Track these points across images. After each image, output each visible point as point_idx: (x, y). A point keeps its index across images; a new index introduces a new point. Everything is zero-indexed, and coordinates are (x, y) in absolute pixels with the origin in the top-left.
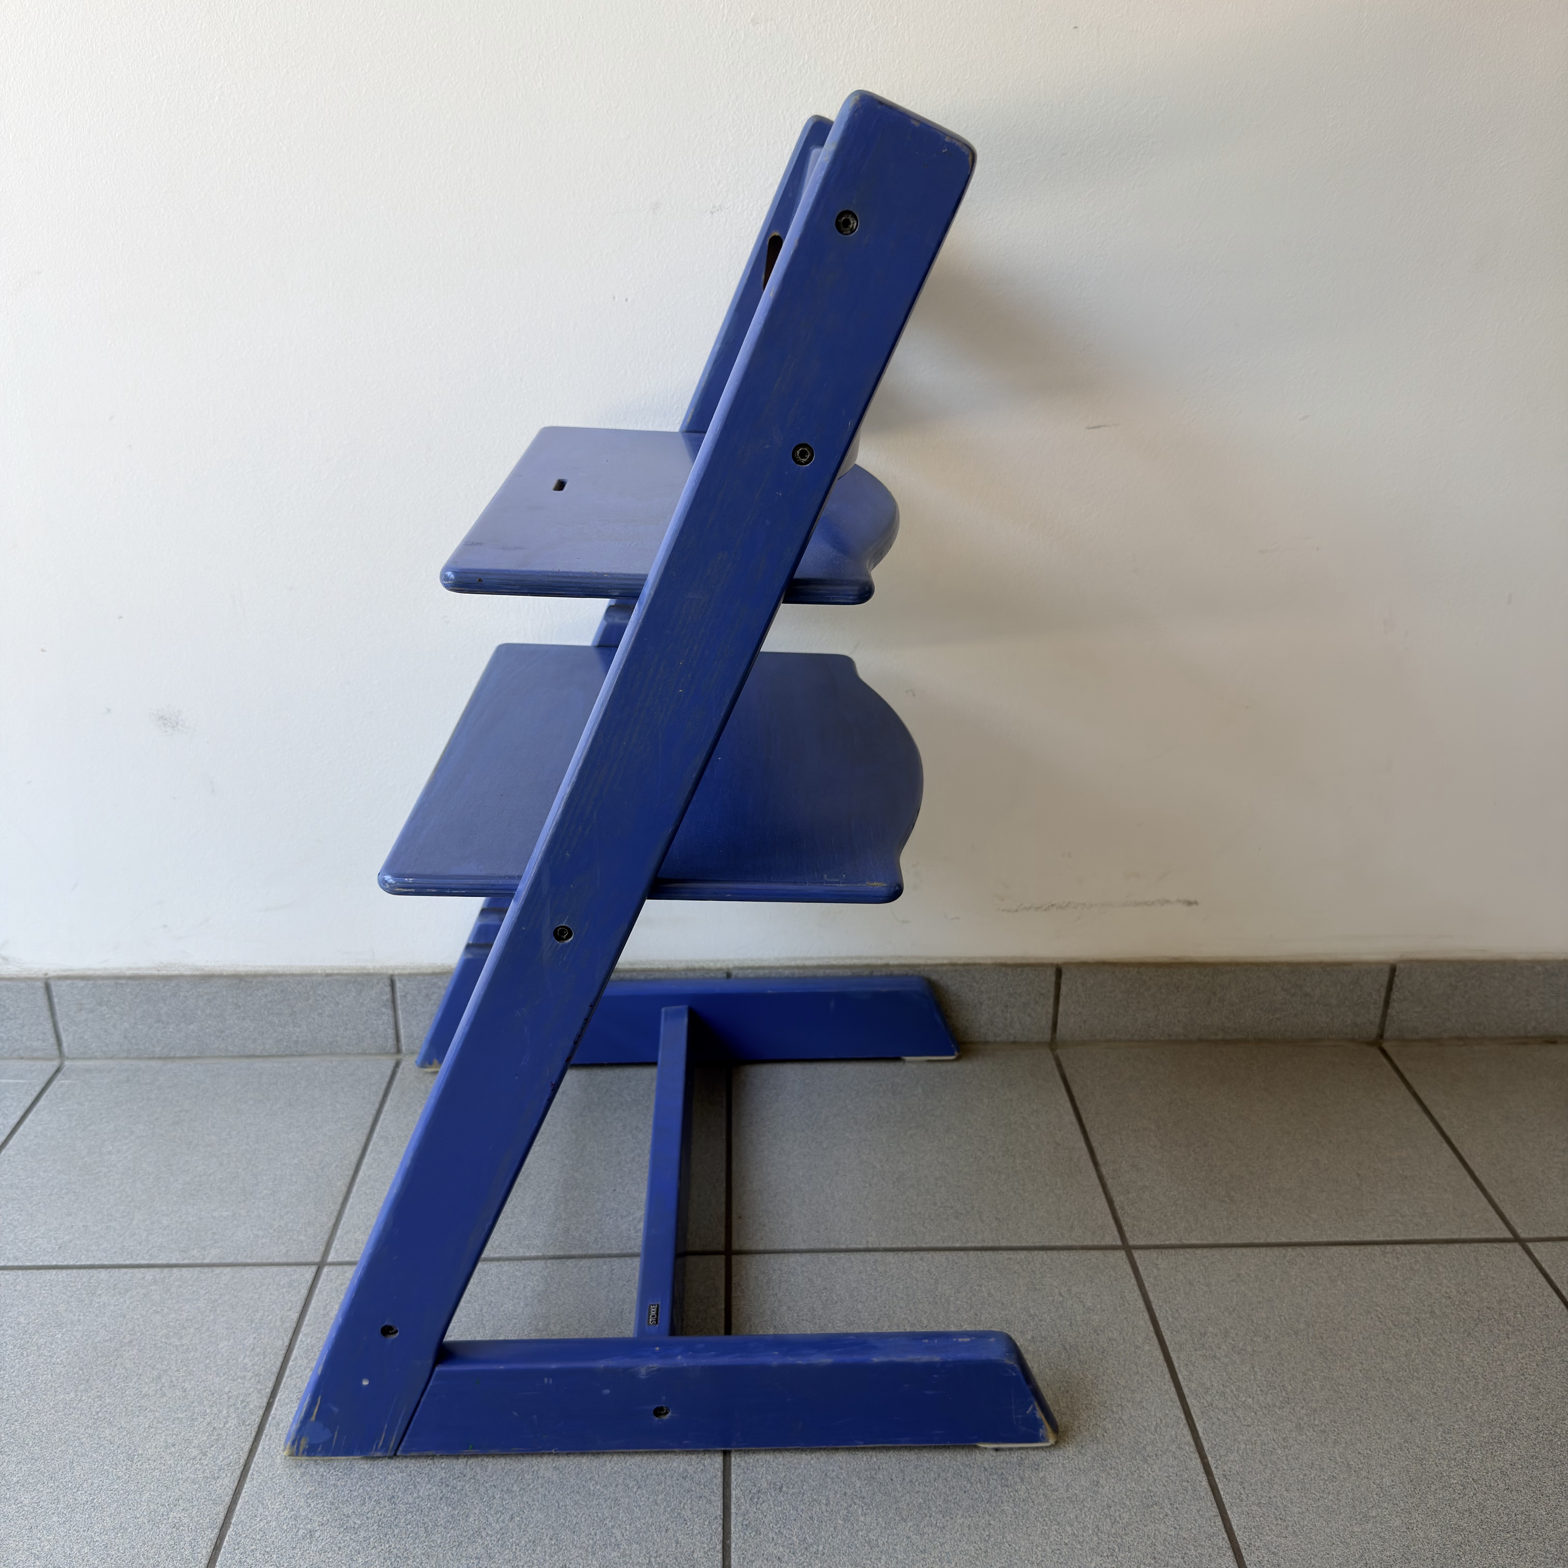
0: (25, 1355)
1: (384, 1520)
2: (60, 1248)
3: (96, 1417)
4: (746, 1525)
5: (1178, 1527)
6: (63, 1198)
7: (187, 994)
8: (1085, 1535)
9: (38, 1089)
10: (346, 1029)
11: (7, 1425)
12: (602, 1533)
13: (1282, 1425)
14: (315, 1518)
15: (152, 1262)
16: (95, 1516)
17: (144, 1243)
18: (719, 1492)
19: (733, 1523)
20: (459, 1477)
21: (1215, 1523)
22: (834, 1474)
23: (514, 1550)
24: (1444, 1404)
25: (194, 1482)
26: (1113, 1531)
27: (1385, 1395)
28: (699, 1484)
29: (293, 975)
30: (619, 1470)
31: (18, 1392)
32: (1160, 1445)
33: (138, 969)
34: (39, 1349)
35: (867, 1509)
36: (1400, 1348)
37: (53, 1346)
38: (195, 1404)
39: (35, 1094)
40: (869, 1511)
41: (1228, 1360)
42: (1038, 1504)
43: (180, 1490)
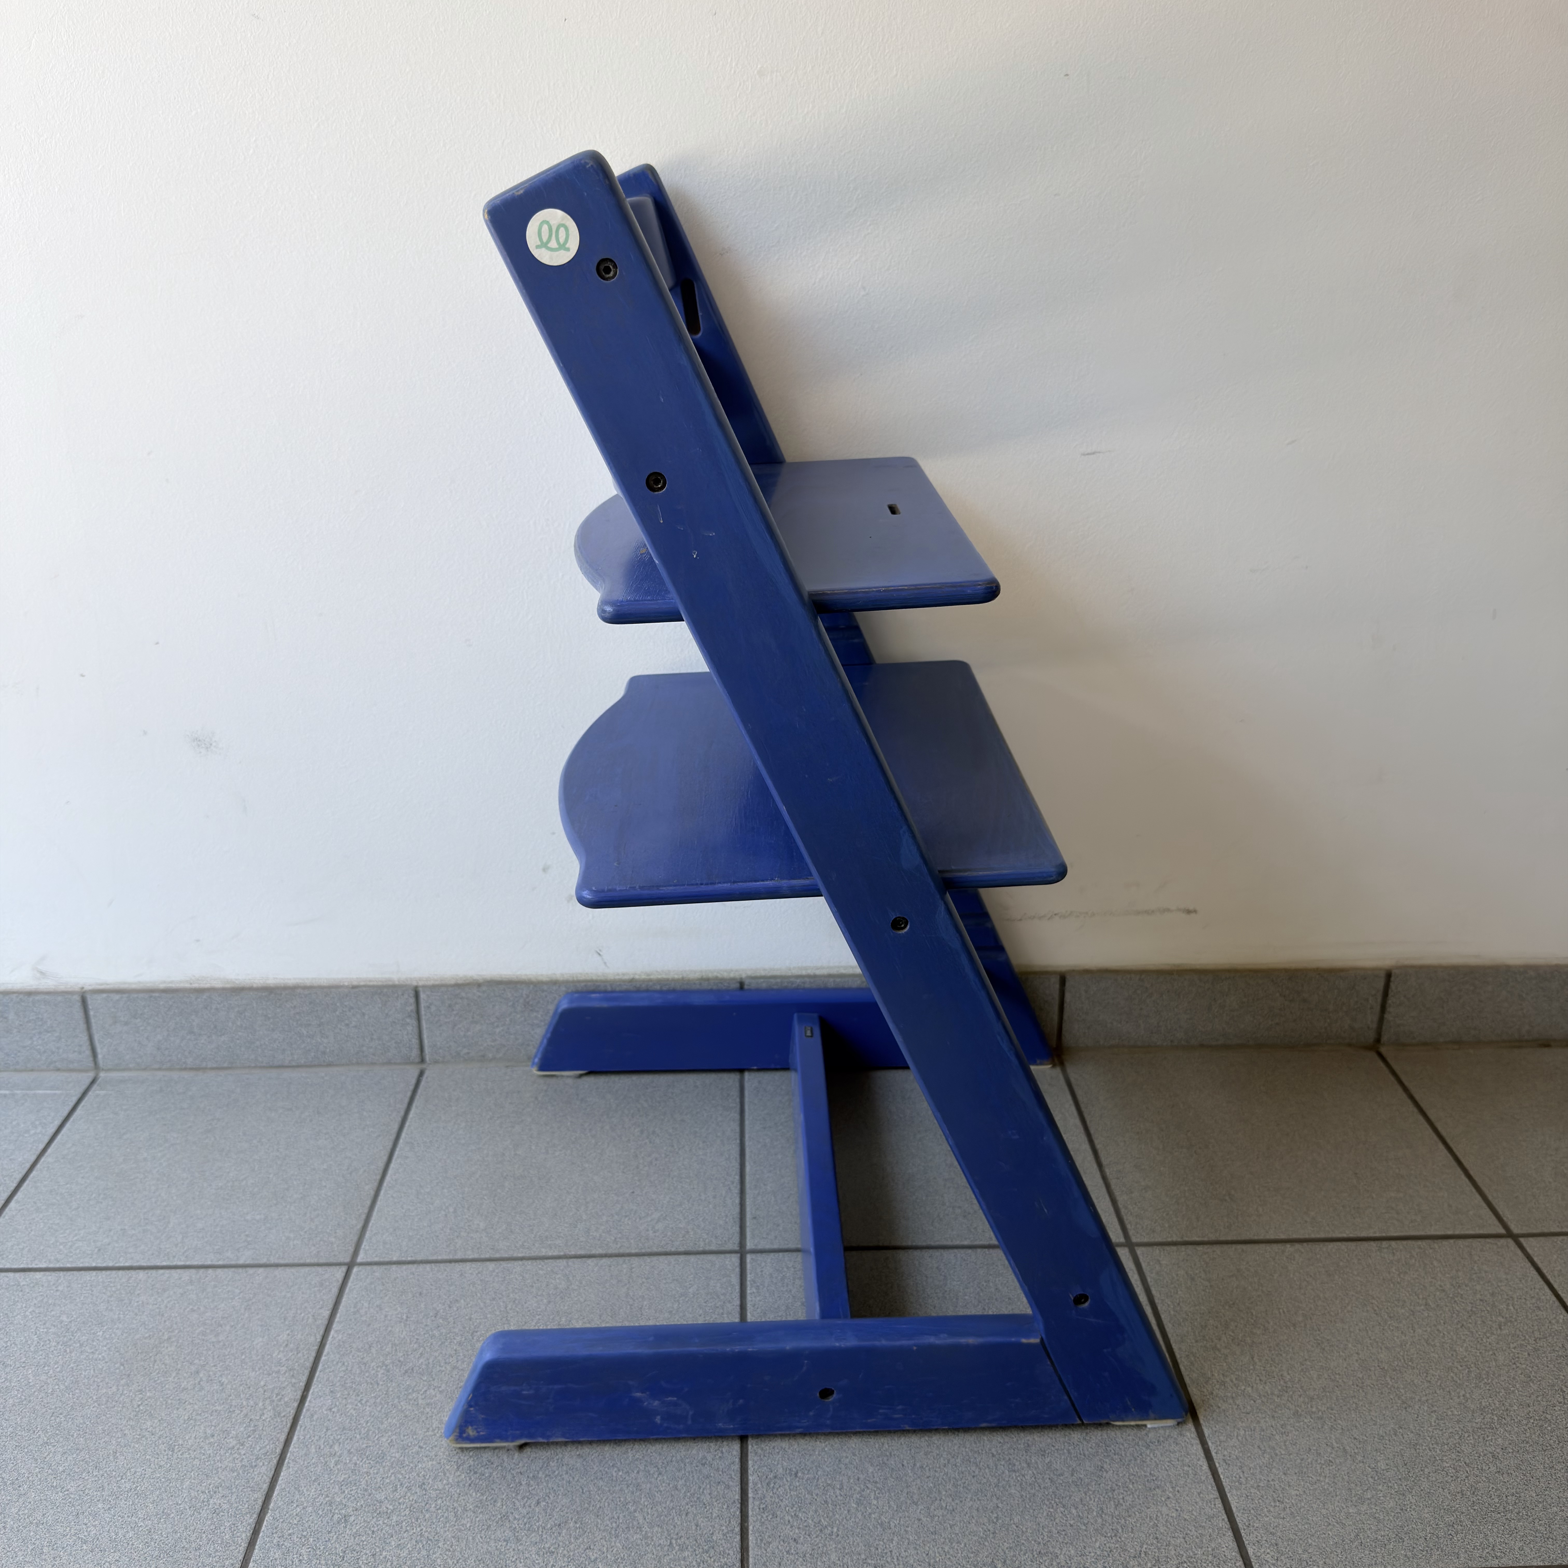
0: (68, 1351)
1: (416, 1505)
2: (99, 1250)
3: (137, 1410)
4: (763, 1509)
5: (1179, 1509)
6: (101, 1203)
7: (218, 1007)
8: (1089, 1516)
9: (75, 1099)
10: (372, 1039)
11: (53, 1418)
12: (624, 1516)
13: (1280, 1412)
14: (349, 1504)
15: (188, 1263)
17: (180, 1245)
18: (737, 1478)
19: (750, 1507)
20: (486, 1464)
21: (1215, 1505)
22: (848, 1460)
23: (540, 1533)
24: (1438, 1392)
25: (233, 1471)
26: (1117, 1513)
27: (1381, 1384)
28: (718, 1470)
29: (321, 987)
30: (641, 1457)
31: (62, 1387)
33: (171, 982)
34: (81, 1345)
35: (879, 1494)
36: (1395, 1339)
37: (95, 1343)
38: (233, 1397)
39: (72, 1105)
40: (881, 1495)
41: (1228, 1350)
42: (1044, 1488)
43: (220, 1479)
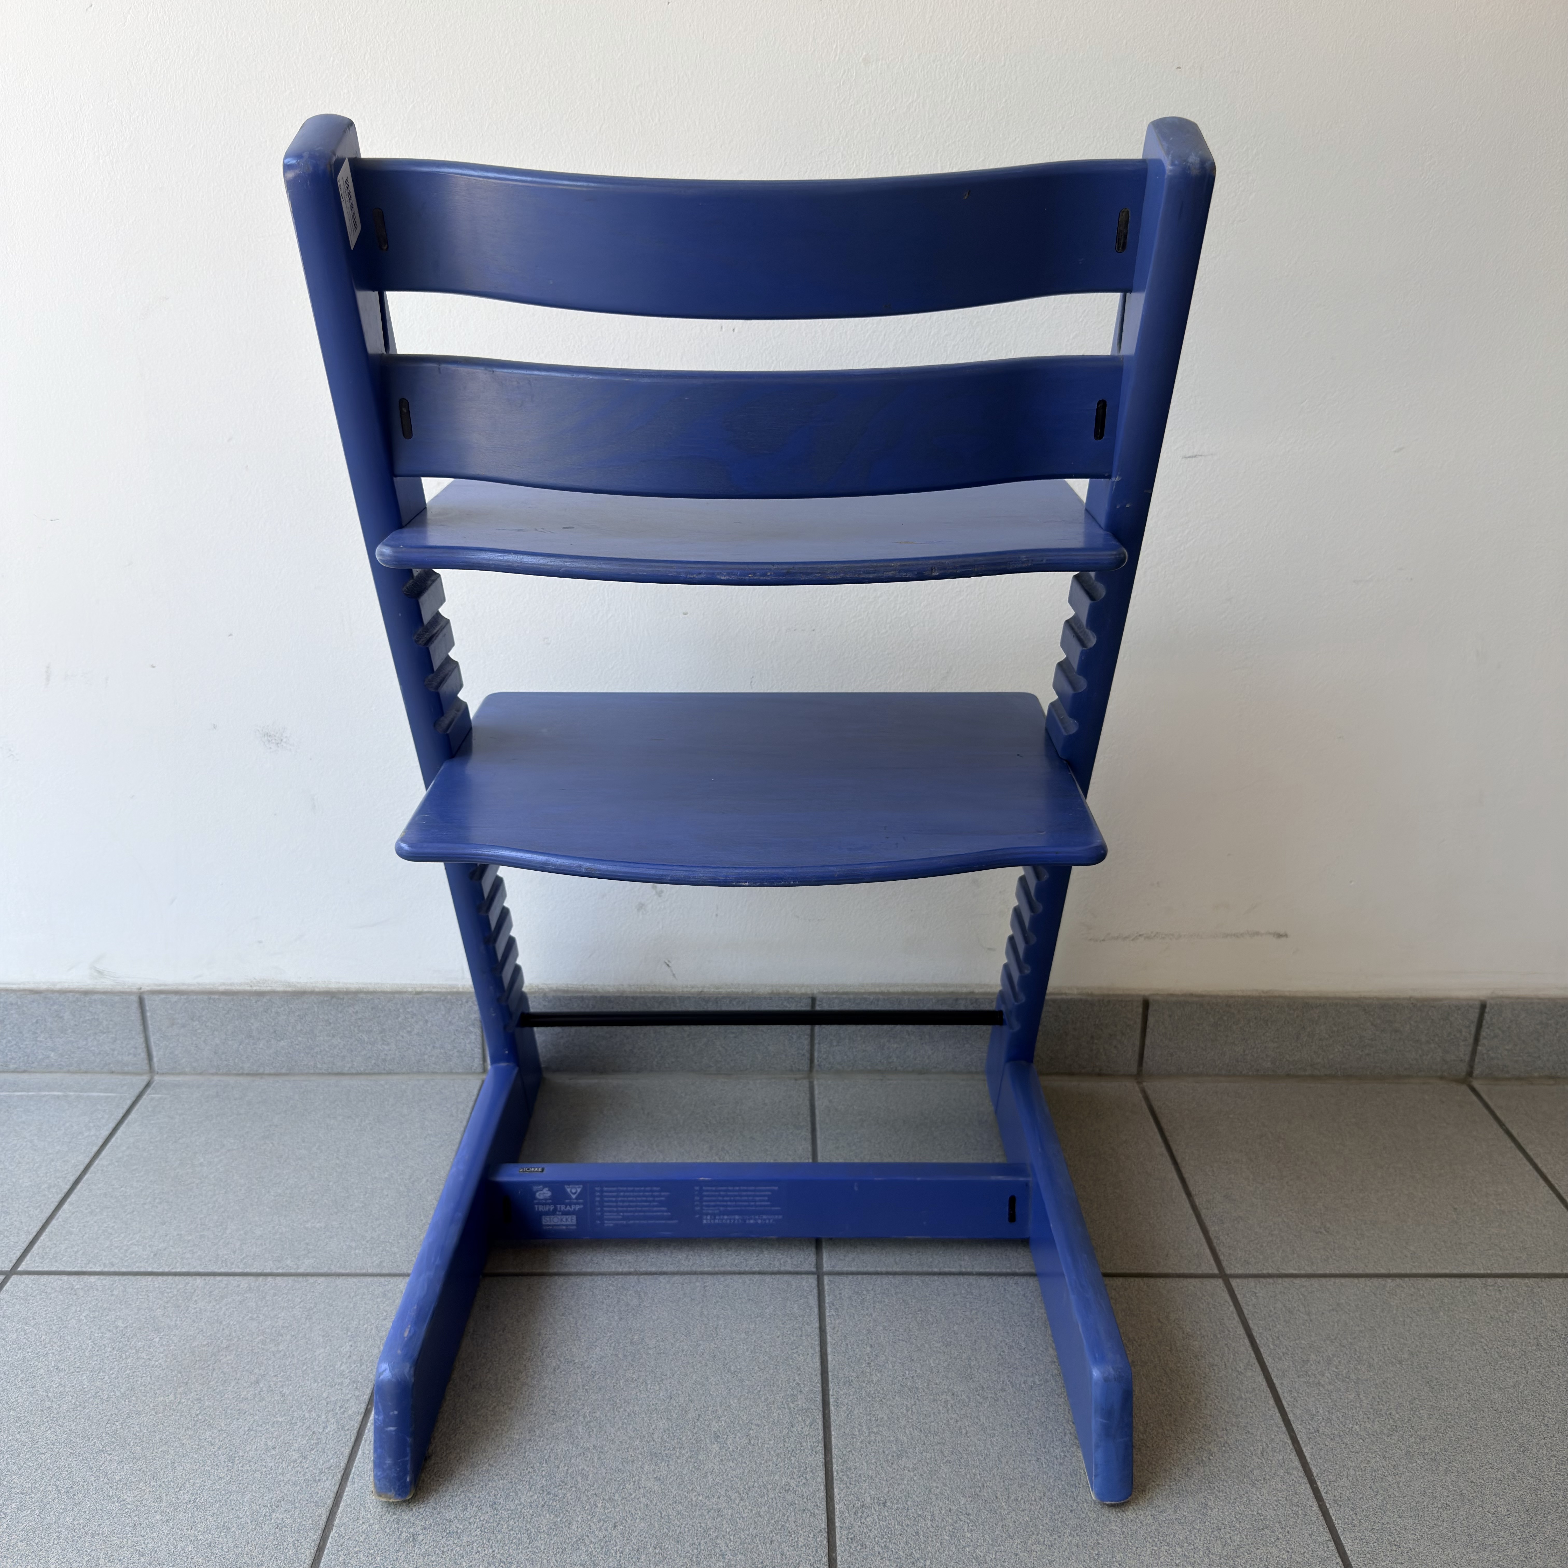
0: (124, 1357)
1: (487, 1526)
2: (155, 1255)
3: (196, 1419)
4: (851, 1539)
5: (1290, 1551)
6: (157, 1207)
7: (279, 1010)
9: (129, 1102)
10: (434, 1047)
11: (108, 1425)
12: (706, 1543)
13: (1391, 1452)
14: (417, 1522)
15: (247, 1270)
16: (198, 1515)
17: (238, 1252)
18: (823, 1505)
19: (838, 1536)
20: (560, 1485)
21: (1328, 1547)
22: (938, 1490)
23: (618, 1558)
24: (1556, 1435)
25: (295, 1484)
26: (1225, 1553)
27: (1495, 1426)
28: (802, 1497)
29: (384, 993)
30: (721, 1482)
31: (118, 1394)
32: (1268, 1470)
33: (231, 984)
34: (137, 1352)
35: (972, 1526)
36: (1508, 1379)
37: (151, 1350)
38: (294, 1408)
39: (126, 1107)
40: (975, 1528)
41: (1333, 1387)
42: (1146, 1525)
43: (282, 1492)
